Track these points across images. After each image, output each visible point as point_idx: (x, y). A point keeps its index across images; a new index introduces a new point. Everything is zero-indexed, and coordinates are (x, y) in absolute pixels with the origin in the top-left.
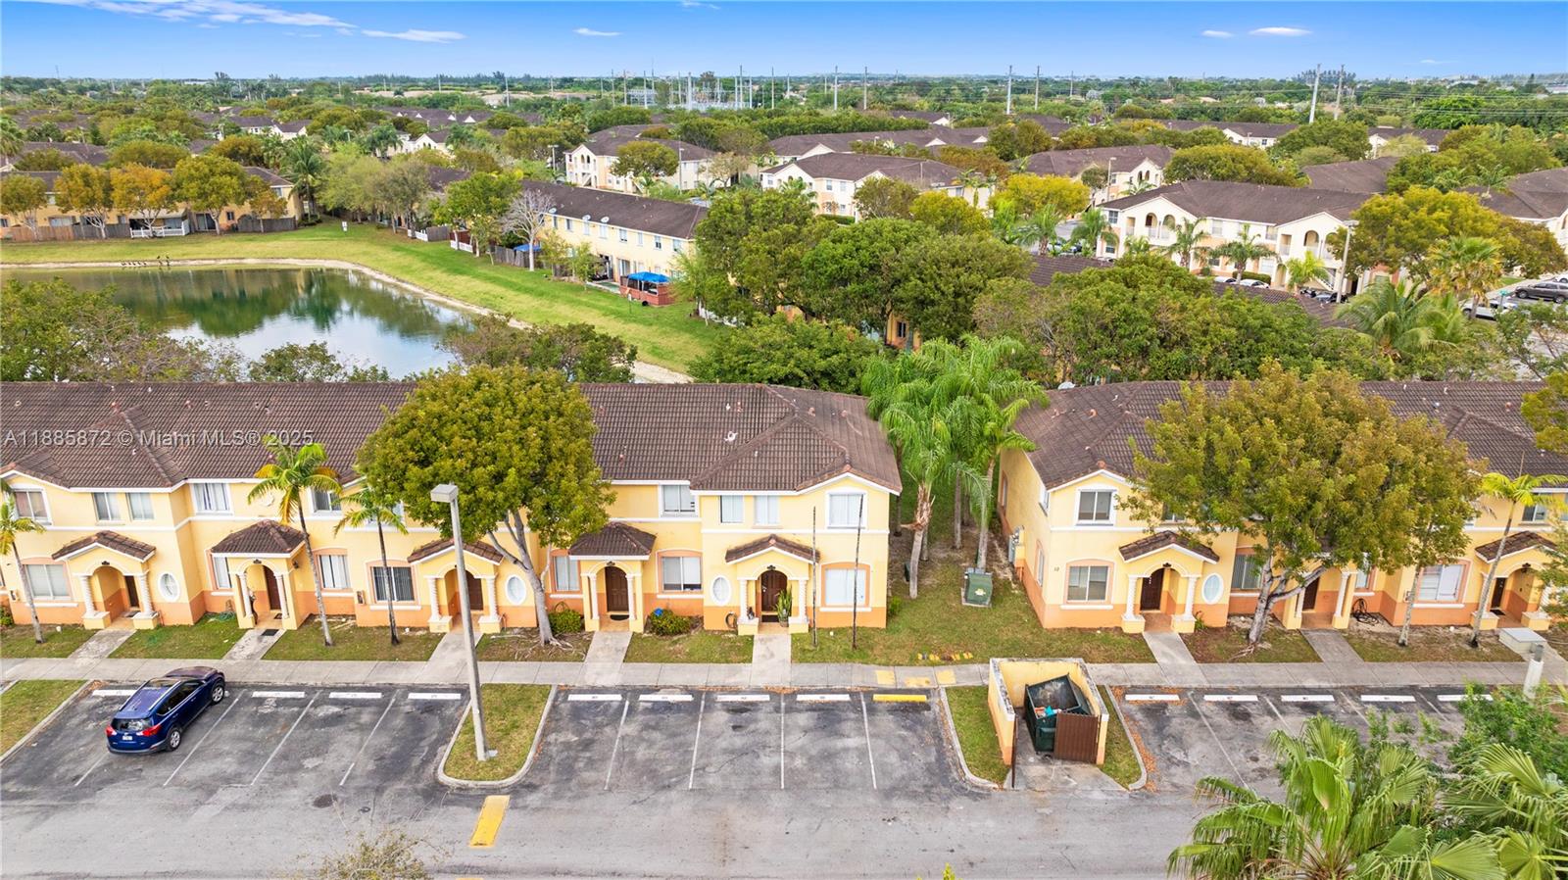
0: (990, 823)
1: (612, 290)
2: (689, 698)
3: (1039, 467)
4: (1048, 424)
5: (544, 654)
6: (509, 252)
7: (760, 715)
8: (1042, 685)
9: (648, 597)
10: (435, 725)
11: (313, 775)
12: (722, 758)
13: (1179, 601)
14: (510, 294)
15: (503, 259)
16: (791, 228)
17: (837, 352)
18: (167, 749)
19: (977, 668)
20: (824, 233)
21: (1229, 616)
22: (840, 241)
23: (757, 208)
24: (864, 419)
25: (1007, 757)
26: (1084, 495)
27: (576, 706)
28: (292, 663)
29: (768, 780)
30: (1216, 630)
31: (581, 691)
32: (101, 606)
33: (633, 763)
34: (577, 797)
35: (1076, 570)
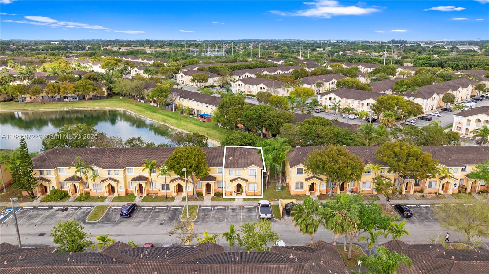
0: (278, 226)
1: (195, 118)
2: (224, 207)
3: (290, 164)
4: (293, 154)
5: (195, 200)
6: (167, 107)
7: (237, 210)
8: (288, 203)
9: (215, 189)
10: (178, 213)
11: (158, 220)
12: (231, 217)
13: (317, 189)
14: (169, 118)
15: (166, 108)
16: (240, 106)
17: (251, 139)
18: (130, 217)
19: (277, 202)
20: (248, 108)
21: (327, 192)
22: (252, 110)
23: (232, 101)
24: (257, 154)
25: (281, 216)
26: (298, 169)
27: (203, 209)
28: (148, 202)
29: (239, 220)
30: (324, 195)
31: (203, 206)
32: (108, 192)
33: (215, 218)
34: (206, 223)
35: (297, 183)
